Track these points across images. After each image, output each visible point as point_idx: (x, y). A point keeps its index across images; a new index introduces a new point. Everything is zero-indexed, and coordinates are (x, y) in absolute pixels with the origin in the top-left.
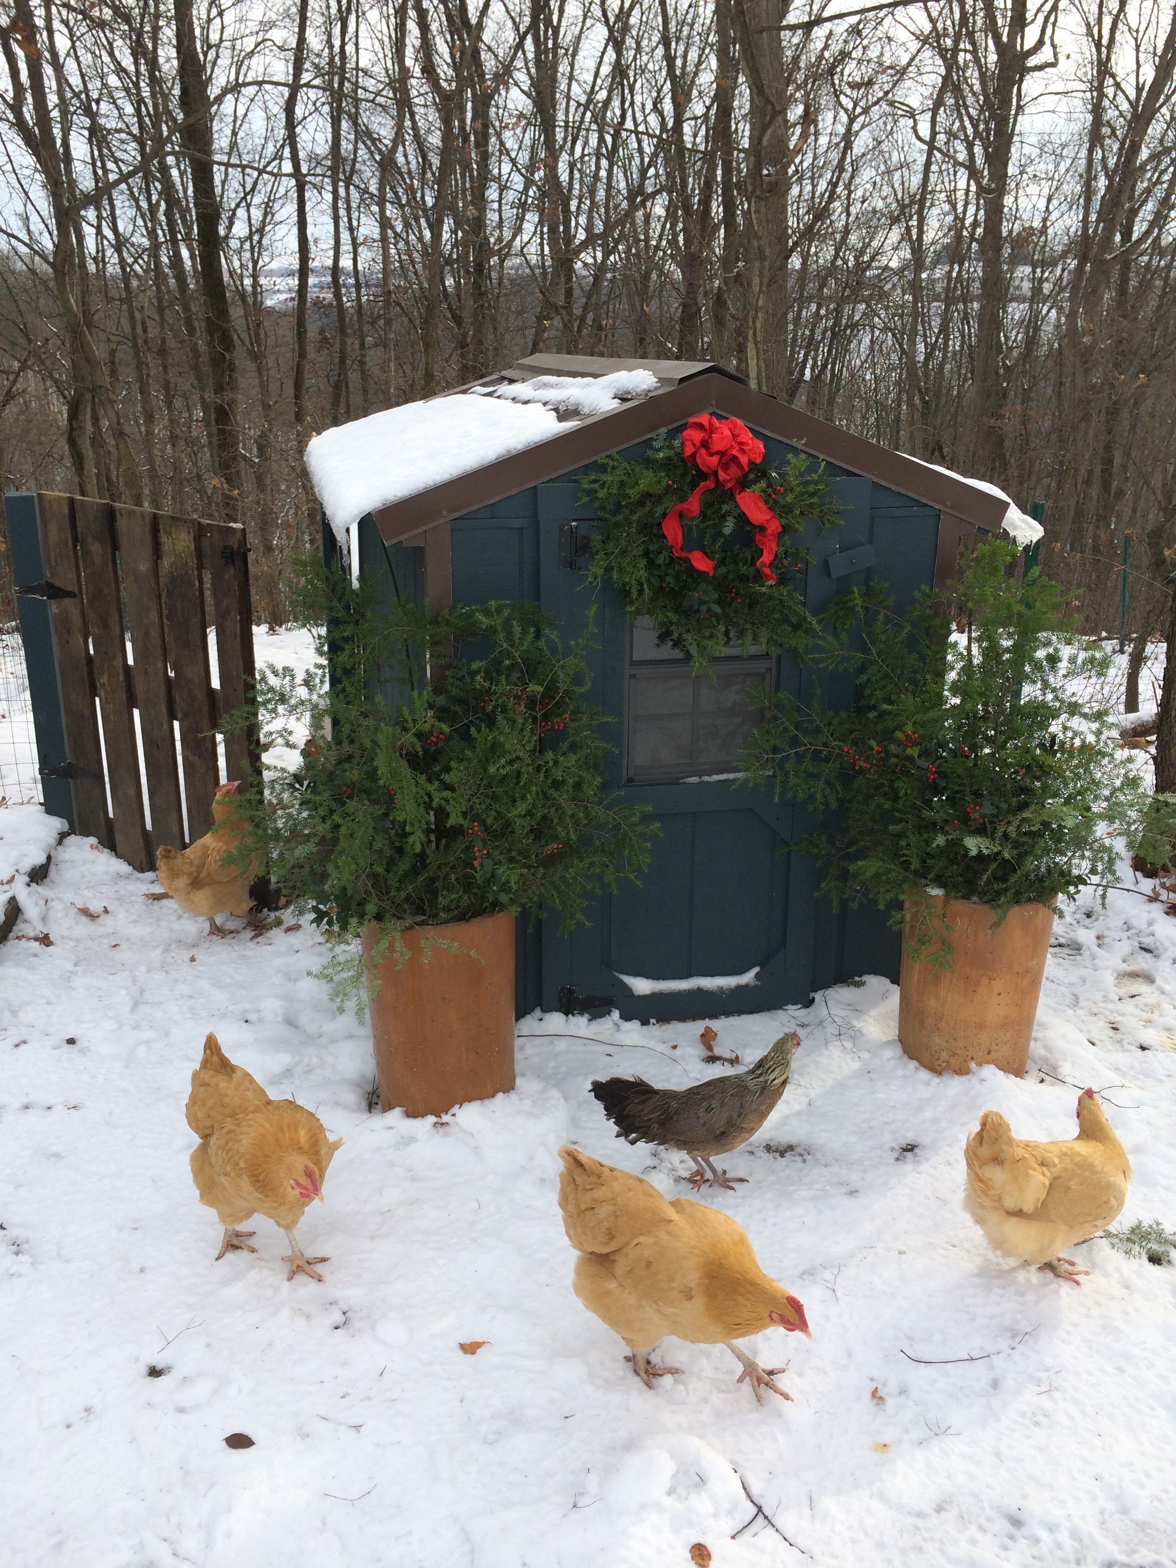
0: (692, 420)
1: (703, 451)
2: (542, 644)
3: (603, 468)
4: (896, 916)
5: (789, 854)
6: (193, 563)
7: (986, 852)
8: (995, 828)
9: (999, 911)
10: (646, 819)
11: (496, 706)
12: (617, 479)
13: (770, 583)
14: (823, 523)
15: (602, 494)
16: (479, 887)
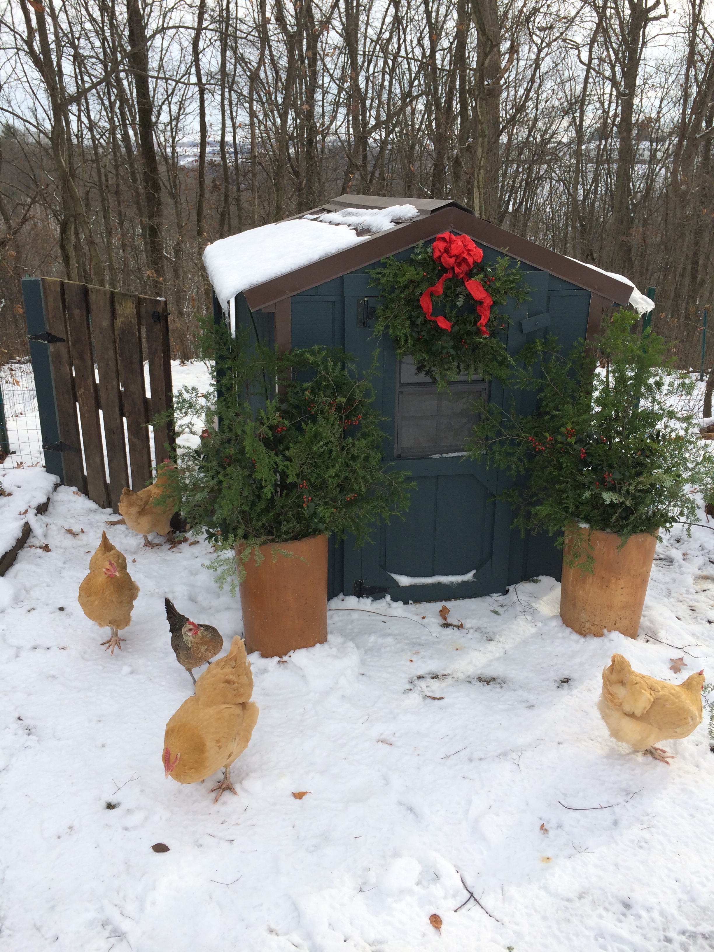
0: (438, 235)
1: (445, 255)
2: (346, 372)
3: (384, 265)
4: (560, 540)
5: (495, 501)
6: (135, 321)
7: (615, 502)
8: (621, 487)
9: (623, 538)
10: (408, 479)
11: (318, 410)
12: (393, 272)
13: (485, 336)
14: (518, 300)
15: (383, 281)
16: (306, 520)
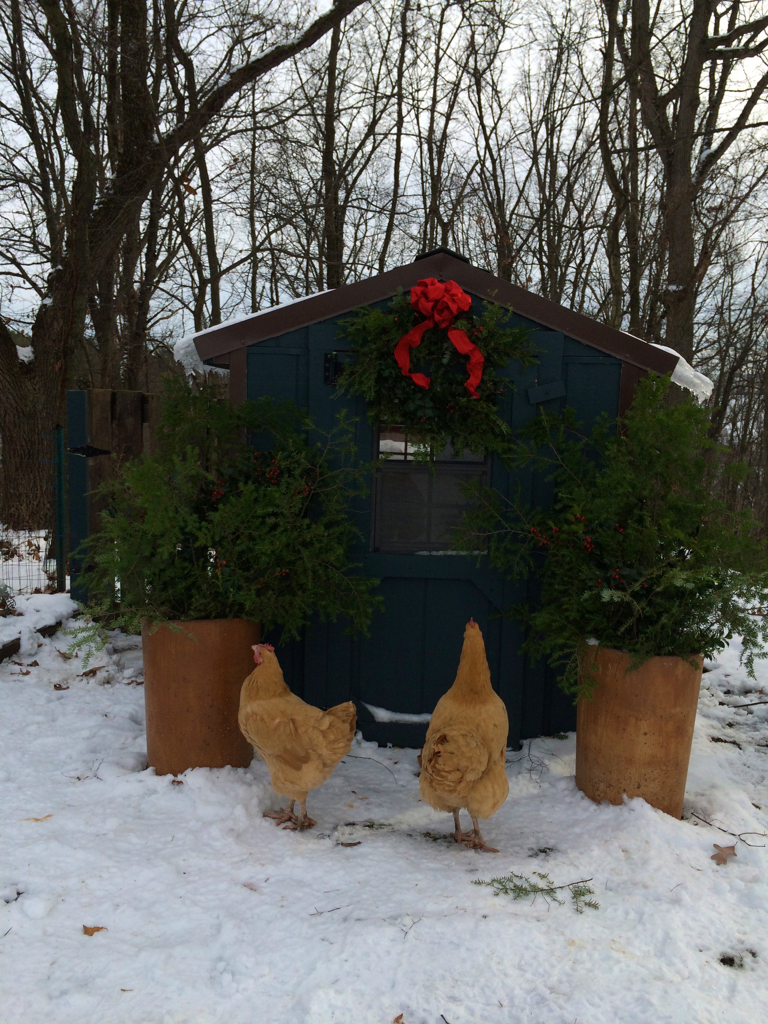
0: (420, 280)
1: (423, 300)
3: (356, 315)
5: (501, 619)
7: (617, 600)
13: (474, 398)
15: (352, 331)
